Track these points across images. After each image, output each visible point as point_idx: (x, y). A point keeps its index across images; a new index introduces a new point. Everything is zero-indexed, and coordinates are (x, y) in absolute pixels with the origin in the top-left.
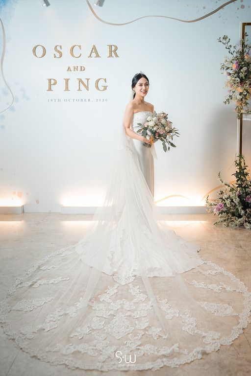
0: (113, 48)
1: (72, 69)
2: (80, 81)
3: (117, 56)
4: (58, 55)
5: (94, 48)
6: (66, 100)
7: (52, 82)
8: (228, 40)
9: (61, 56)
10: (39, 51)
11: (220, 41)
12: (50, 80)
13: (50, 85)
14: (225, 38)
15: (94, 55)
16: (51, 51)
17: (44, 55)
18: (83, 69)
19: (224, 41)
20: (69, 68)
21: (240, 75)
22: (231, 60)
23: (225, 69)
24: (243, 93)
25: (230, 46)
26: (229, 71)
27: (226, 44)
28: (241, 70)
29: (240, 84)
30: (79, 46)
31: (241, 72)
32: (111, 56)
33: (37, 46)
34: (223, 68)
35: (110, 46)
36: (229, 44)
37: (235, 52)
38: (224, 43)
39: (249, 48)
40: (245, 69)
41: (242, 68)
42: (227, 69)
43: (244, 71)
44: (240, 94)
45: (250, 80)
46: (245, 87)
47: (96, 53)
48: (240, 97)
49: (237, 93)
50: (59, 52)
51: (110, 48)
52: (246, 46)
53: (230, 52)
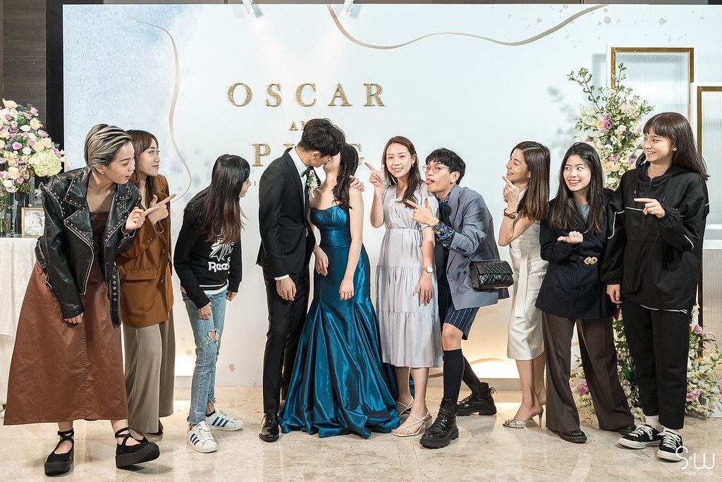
0: (374, 90)
1: (299, 126)
3: (381, 104)
4: (273, 101)
5: (339, 89)
7: (263, 150)
8: (587, 76)
9: (278, 104)
10: (240, 95)
11: (573, 79)
12: (258, 147)
13: (258, 155)
14: (583, 73)
15: (339, 101)
16: (260, 95)
17: (247, 101)
19: (581, 79)
21: (612, 139)
22: (593, 113)
23: (582, 129)
24: (618, 172)
25: (591, 87)
26: (590, 133)
27: (584, 84)
28: (615, 131)
29: (612, 155)
30: (313, 86)
31: (614, 135)
32: (369, 105)
33: (236, 85)
34: (579, 128)
35: (369, 86)
36: (590, 84)
37: (601, 98)
38: (581, 81)
39: (627, 91)
40: (622, 128)
41: (616, 127)
42: (587, 129)
43: (621, 133)
44: (612, 175)
45: (632, 149)
46: (623, 161)
47: (344, 98)
48: (612, 181)
49: (606, 172)
50: (275, 96)
51: (369, 90)
52: (622, 88)
53: (591, 98)
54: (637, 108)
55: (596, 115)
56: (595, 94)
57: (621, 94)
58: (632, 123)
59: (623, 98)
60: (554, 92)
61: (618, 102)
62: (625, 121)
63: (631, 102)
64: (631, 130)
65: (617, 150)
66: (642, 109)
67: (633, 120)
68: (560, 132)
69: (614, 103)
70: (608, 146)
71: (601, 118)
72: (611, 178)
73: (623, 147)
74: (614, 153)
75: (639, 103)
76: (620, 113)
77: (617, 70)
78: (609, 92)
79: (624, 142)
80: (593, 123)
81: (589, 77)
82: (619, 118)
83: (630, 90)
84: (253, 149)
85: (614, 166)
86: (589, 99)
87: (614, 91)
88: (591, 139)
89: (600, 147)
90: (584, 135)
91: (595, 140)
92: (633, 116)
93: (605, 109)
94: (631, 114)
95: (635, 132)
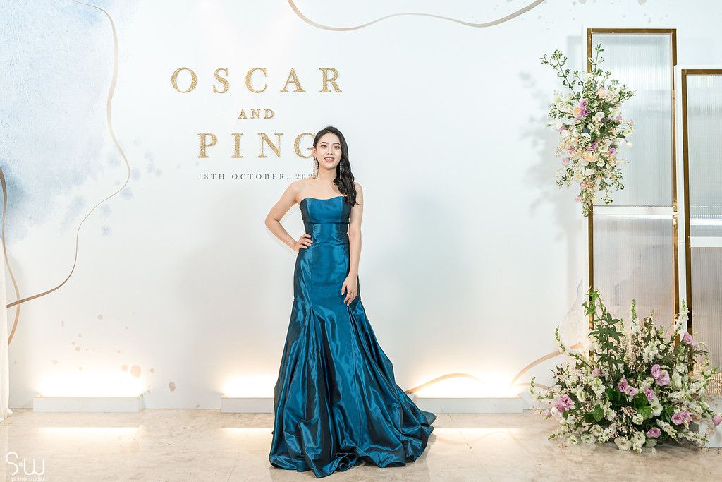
0: (330, 75)
1: (248, 114)
2: (265, 138)
3: (337, 90)
4: (220, 87)
5: (293, 73)
6: (235, 176)
7: (209, 140)
8: (562, 59)
9: (226, 90)
10: (184, 80)
11: (546, 62)
12: (203, 137)
13: (204, 146)
14: (557, 55)
15: (292, 87)
16: (207, 80)
17: (192, 87)
18: (269, 114)
19: (555, 62)
20: (242, 113)
21: (589, 127)
22: (568, 99)
23: (557, 117)
24: (596, 163)
25: (566, 71)
26: (565, 120)
27: (558, 68)
28: (593, 118)
29: (590, 145)
31: (591, 122)
32: (325, 90)
33: (181, 69)
34: (553, 115)
35: (325, 71)
36: (564, 68)
37: (577, 83)
38: (555, 64)
39: (606, 75)
40: (600, 115)
41: (593, 114)
42: (562, 116)
43: (600, 120)
44: (590, 166)
45: (611, 138)
46: (601, 151)
47: (298, 84)
48: (590, 172)
49: (583, 163)
50: (222, 82)
51: (325, 74)
52: (599, 72)
53: (566, 83)
54: (617, 93)
55: (571, 101)
56: (570, 79)
57: (599, 79)
58: (610, 109)
59: (600, 82)
60: (525, 77)
61: (595, 87)
62: (604, 107)
63: (610, 87)
64: (610, 117)
65: (594, 139)
66: (622, 95)
67: (612, 106)
68: (532, 120)
69: (591, 88)
70: (585, 134)
71: (578, 105)
72: (588, 170)
73: (601, 137)
74: (592, 142)
75: (619, 88)
76: (598, 99)
77: (594, 52)
78: (585, 75)
79: (602, 130)
80: (568, 110)
82: (596, 104)
83: (608, 74)
84: (198, 139)
85: (592, 157)
86: (564, 84)
87: (591, 75)
88: (567, 127)
89: (576, 136)
90: (558, 123)
91: (571, 128)
92: (612, 102)
93: (581, 95)
94: (610, 99)
95: (614, 119)
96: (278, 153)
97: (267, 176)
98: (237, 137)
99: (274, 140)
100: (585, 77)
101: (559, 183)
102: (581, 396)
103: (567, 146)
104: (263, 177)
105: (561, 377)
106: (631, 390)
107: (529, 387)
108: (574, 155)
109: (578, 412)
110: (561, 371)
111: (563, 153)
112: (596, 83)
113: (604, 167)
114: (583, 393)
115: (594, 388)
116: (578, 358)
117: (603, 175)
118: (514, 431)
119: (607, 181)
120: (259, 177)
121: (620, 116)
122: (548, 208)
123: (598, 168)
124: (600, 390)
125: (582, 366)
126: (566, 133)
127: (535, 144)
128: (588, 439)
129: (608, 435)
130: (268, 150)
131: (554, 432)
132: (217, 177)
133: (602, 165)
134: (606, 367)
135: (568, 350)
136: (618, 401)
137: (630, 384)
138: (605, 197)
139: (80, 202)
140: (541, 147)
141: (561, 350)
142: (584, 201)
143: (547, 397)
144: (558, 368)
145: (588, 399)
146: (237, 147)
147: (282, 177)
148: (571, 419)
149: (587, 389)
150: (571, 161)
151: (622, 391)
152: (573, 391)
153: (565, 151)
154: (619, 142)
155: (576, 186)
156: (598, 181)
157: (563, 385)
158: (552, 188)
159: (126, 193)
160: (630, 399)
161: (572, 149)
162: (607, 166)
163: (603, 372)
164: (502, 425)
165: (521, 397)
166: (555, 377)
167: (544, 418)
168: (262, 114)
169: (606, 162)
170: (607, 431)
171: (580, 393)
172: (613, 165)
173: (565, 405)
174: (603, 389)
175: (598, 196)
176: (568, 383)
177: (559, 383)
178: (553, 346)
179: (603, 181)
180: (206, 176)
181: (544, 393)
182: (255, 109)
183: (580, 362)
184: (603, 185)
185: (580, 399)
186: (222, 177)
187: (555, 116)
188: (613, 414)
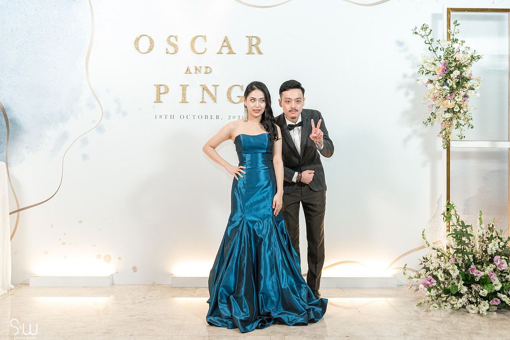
0: (254, 41)
1: (192, 70)
2: (205, 88)
3: (260, 53)
4: (171, 50)
5: (226, 40)
6: (182, 117)
7: (162, 90)
9: (176, 52)
10: (144, 44)
11: (416, 33)
12: (158, 87)
13: (159, 94)
14: (424, 28)
15: (225, 50)
16: (161, 45)
17: (150, 49)
18: (208, 71)
19: (423, 33)
20: (188, 70)
21: (448, 82)
22: (432, 61)
23: (424, 74)
24: (453, 109)
25: (431, 40)
26: (430, 77)
27: (425, 37)
28: (451, 75)
29: (449, 95)
30: (205, 37)
31: (450, 78)
32: (250, 53)
33: (141, 36)
34: (421, 72)
35: (250, 38)
36: (430, 37)
37: (439, 48)
38: (423, 35)
39: (461, 43)
40: (456, 73)
41: (451, 72)
42: (427, 73)
43: (456, 77)
44: (448, 111)
45: (465, 90)
46: (457, 100)
47: (230, 48)
48: (448, 115)
49: (443, 108)
50: (173, 46)
51: (250, 41)
52: (456, 41)
53: (431, 49)
54: (469, 56)
55: (435, 62)
56: (434, 45)
57: (456, 46)
58: (464, 68)
59: (456, 48)
60: (400, 44)
61: (453, 52)
62: (459, 67)
63: (463, 52)
64: (463, 74)
65: (452, 90)
66: (473, 58)
67: (465, 66)
68: (405, 76)
69: (450, 52)
70: (445, 87)
71: (440, 65)
72: (447, 114)
73: (457, 89)
74: (450, 93)
75: (470, 52)
76: (455, 60)
77: (452, 25)
78: (446, 43)
79: (458, 84)
80: (432, 68)
81: (429, 31)
82: (454, 64)
83: (463, 42)
84: (155, 89)
85: (450, 104)
86: (429, 49)
87: (450, 43)
88: (431, 81)
89: (438, 88)
90: (425, 78)
91: (434, 82)
92: (465, 63)
93: (443, 57)
94: (464, 61)
95: (467, 76)
96: (214, 99)
97: (206, 117)
98: (184, 87)
99: (212, 90)
100: (445, 44)
101: (425, 124)
102: (441, 277)
103: (432, 96)
104: (204, 117)
105: (426, 264)
106: (478, 273)
107: (402, 271)
108: (437, 103)
109: (439, 287)
110: (426, 260)
111: (428, 101)
112: (454, 49)
113: (459, 112)
114: (443, 275)
115: (451, 272)
116: (438, 251)
117: (458, 118)
118: (390, 300)
119: (461, 122)
120: (200, 117)
121: (471, 74)
122: (416, 142)
123: (454, 113)
124: (455, 273)
125: (441, 256)
126: (430, 86)
127: (407, 94)
128: (446, 305)
129: (461, 303)
130: (207, 97)
131: (420, 301)
132: (168, 117)
133: (457, 110)
134: (460, 257)
135: (432, 246)
136: (469, 281)
137: (477, 269)
138: (459, 134)
139: (65, 136)
140: (412, 96)
141: (426, 246)
142: (444, 137)
143: (415, 277)
144: (424, 258)
145: (446, 279)
146: (184, 95)
147: (217, 117)
148: (434, 292)
149: (446, 272)
150: (434, 107)
151: (472, 274)
152: (435, 273)
153: (429, 99)
154: (470, 93)
155: (438, 125)
156: (455, 122)
157: (428, 269)
158: (420, 127)
159: (100, 129)
160: (477, 279)
161: (435, 98)
162: (462, 111)
163: (457, 260)
164: (381, 296)
165: (395, 277)
166: (422, 264)
167: (413, 291)
168: (203, 70)
169: (461, 108)
170: (460, 300)
171: (440, 275)
172: (465, 110)
173: (429, 283)
174: (457, 272)
175: (455, 133)
176: (432, 268)
177: (424, 268)
178: (421, 242)
179: (458, 122)
180: (161, 117)
181: (413, 274)
182: (198, 66)
183: (440, 254)
184: (458, 125)
185: (440, 279)
186: (172, 117)
187: (423, 73)
188: (465, 289)
